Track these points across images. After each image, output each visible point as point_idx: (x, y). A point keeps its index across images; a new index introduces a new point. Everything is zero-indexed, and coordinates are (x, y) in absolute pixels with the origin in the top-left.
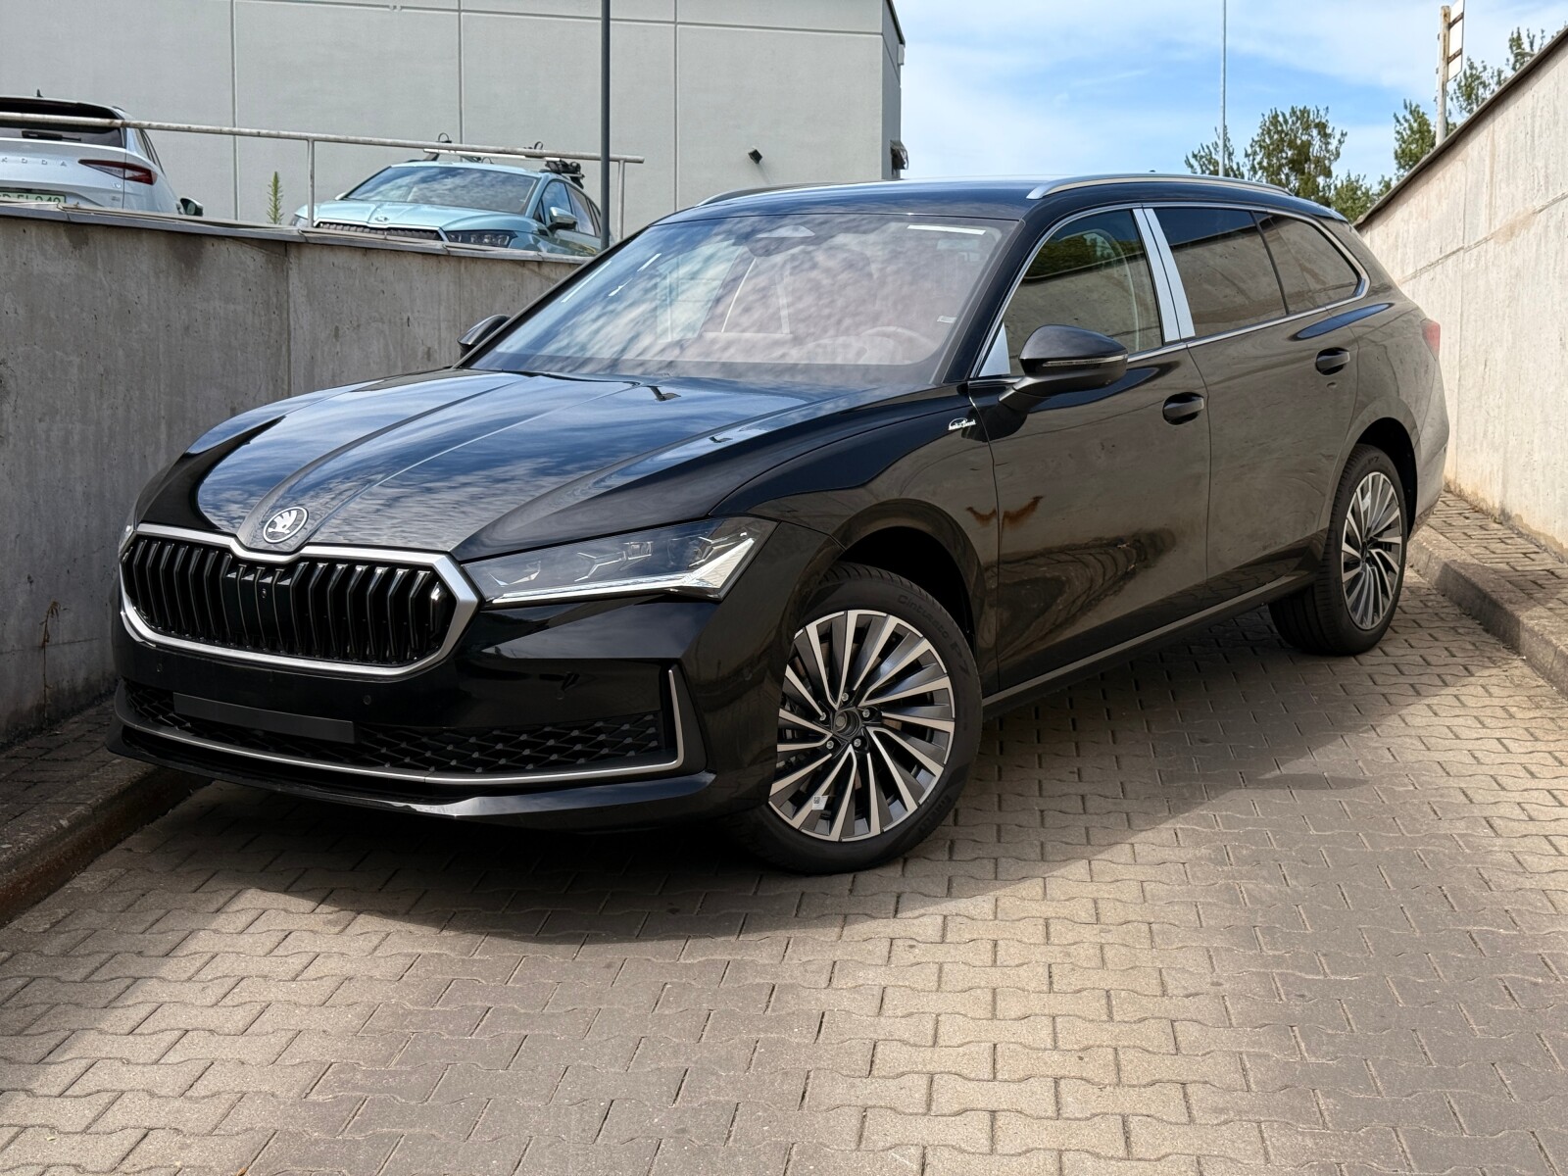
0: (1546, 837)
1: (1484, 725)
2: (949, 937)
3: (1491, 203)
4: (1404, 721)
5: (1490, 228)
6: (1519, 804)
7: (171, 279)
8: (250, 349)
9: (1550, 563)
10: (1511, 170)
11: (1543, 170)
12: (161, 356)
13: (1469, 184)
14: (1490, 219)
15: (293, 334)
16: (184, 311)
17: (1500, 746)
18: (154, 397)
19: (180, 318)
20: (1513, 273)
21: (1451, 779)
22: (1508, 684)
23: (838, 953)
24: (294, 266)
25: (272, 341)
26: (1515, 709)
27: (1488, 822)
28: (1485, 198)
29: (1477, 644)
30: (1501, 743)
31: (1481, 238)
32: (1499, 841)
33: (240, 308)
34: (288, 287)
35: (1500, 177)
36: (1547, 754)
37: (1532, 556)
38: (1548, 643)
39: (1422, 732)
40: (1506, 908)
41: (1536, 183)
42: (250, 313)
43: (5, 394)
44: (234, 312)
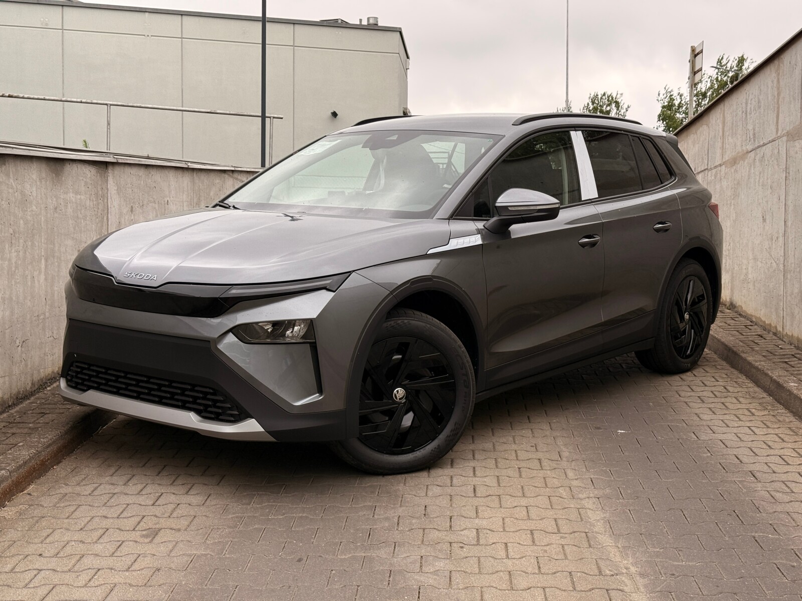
0: (783, 482)
1: (740, 419)
2: (481, 542)
3: (723, 146)
4: (698, 416)
5: (722, 159)
6: (766, 463)
7: (48, 182)
8: (88, 218)
9: (759, 331)
10: (734, 130)
11: (752, 131)
12: (42, 224)
13: (710, 136)
14: (723, 155)
15: (109, 211)
16: (55, 199)
17: (750, 431)
18: (39, 246)
19: (52, 203)
20: (736, 182)
21: (729, 449)
22: (748, 397)
23: (423, 551)
24: (110, 175)
25: (99, 214)
26: (754, 410)
27: (752, 473)
28: (720, 144)
29: (728, 374)
30: (750, 429)
31: (717, 164)
32: (759, 485)
33: (83, 197)
34: (107, 186)
35: (727, 134)
36: (775, 436)
37: (750, 327)
38: (767, 375)
39: (709, 423)
40: (770, 522)
41: (748, 137)
42: (88, 200)
44: (80, 199)
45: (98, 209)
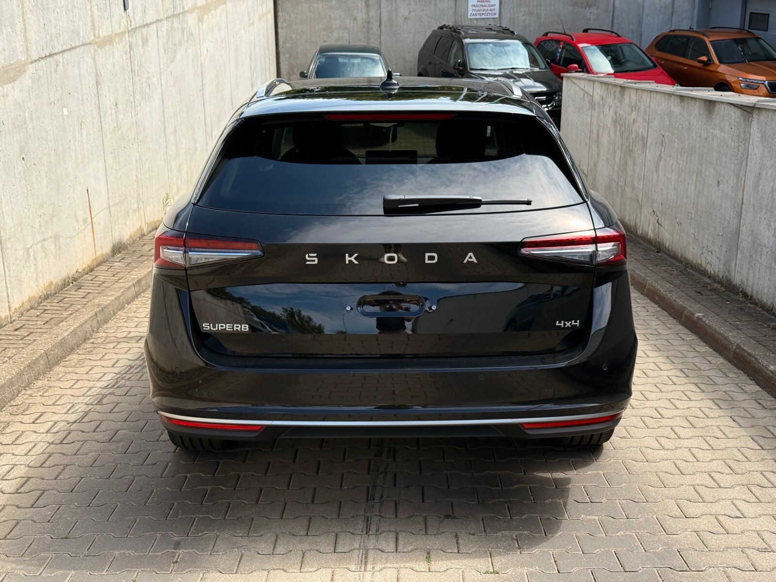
7: (703, 118)
19: (704, 134)
24: (755, 119)
25: (739, 156)
34: (750, 130)
42: (730, 139)
43: (662, 146)
44: (724, 137)
45: (739, 151)
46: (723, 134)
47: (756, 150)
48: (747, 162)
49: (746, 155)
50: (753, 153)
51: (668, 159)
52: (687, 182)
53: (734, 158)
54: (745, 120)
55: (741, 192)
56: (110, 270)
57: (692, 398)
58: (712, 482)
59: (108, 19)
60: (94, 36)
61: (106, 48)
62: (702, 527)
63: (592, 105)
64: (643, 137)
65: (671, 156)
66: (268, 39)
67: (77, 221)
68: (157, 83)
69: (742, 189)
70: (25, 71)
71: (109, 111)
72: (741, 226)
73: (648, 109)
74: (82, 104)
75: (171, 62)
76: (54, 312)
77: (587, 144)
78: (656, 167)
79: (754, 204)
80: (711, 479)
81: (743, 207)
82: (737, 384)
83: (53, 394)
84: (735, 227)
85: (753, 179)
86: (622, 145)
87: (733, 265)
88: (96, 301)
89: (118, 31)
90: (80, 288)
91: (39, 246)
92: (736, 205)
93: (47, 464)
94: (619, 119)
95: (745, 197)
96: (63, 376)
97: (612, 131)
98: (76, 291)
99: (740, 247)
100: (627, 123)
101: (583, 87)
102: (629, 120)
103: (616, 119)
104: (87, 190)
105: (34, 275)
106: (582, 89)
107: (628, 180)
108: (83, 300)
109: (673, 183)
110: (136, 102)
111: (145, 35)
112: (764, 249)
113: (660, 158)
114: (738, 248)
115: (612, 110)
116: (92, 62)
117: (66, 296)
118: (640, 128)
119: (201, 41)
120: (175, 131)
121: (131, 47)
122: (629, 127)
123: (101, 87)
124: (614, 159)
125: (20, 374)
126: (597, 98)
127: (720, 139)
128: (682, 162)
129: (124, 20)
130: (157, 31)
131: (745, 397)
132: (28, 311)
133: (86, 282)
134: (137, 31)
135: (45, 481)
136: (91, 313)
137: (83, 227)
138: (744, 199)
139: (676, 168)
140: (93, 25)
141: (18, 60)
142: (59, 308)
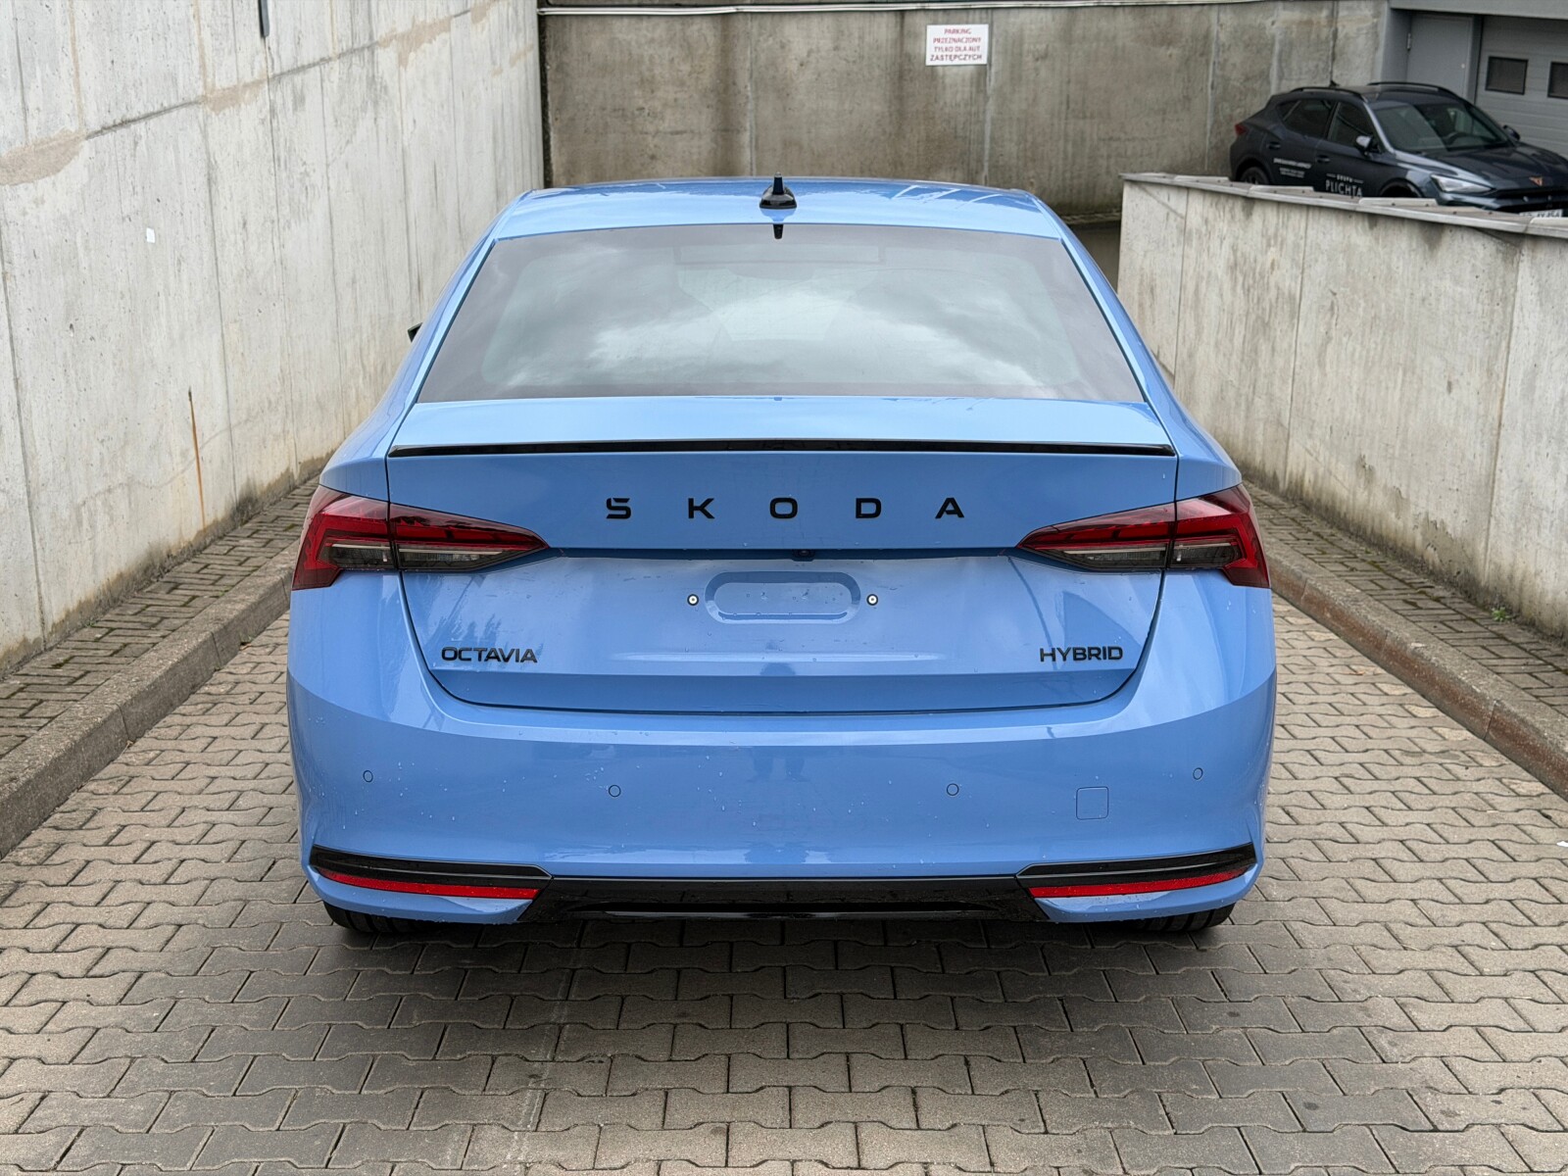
7: (1418, 257)
8: (1470, 333)
19: (1420, 289)
24: (1525, 258)
34: (1516, 280)
42: (1475, 299)
43: (1332, 315)
44: (1461, 293)
45: (1492, 321)
46: (1459, 289)
47: (1529, 317)
48: (1509, 343)
49: (1508, 329)
50: (1521, 325)
51: (1345, 340)
52: (1384, 384)
53: (1481, 336)
54: (1504, 260)
55: (1498, 403)
56: (232, 553)
57: (1413, 805)
58: (1466, 964)
59: (230, 52)
60: (205, 87)
61: (227, 111)
62: (1453, 1049)
63: (1184, 232)
64: (1292, 297)
65: (1351, 334)
66: (527, 104)
67: (170, 454)
68: (320, 185)
69: (1499, 398)
70: (77, 153)
71: (232, 237)
72: (1498, 472)
73: (1302, 242)
74: (182, 222)
75: (348, 142)
76: (130, 632)
77: (1173, 313)
78: (1320, 356)
79: (1524, 426)
80: (1462, 959)
81: (1502, 432)
82: (1500, 780)
83: (139, 790)
84: (1484, 472)
85: (1521, 376)
86: (1247, 314)
87: (1481, 547)
88: (212, 611)
89: (248, 79)
90: (176, 588)
91: (99, 503)
92: (1487, 430)
93: (141, 922)
94: (1240, 260)
95: (1505, 412)
96: (158, 755)
97: (1227, 286)
98: (168, 593)
99: (1496, 512)
100: (1258, 270)
101: (1166, 201)
102: (1263, 264)
103: (1235, 261)
104: (190, 394)
105: (90, 558)
106: (1163, 204)
107: (1259, 384)
108: (183, 609)
109: (1355, 388)
110: (282, 221)
111: (299, 87)
112: (1544, 514)
113: (1328, 338)
114: (1490, 515)
115: (1225, 242)
116: (200, 137)
117: (150, 602)
118: (1285, 278)
119: (404, 104)
120: (354, 282)
121: (273, 111)
122: (1262, 277)
123: (217, 190)
124: (1231, 341)
125: (73, 751)
126: (1194, 220)
127: (1453, 299)
128: (1373, 346)
129: (260, 57)
130: (322, 81)
131: (1518, 803)
132: (78, 630)
133: (188, 575)
134: (285, 80)
135: (141, 954)
136: (204, 635)
137: (180, 468)
138: (1504, 417)
139: (1360, 357)
140: (203, 66)
141: (62, 130)
142: (138, 626)
